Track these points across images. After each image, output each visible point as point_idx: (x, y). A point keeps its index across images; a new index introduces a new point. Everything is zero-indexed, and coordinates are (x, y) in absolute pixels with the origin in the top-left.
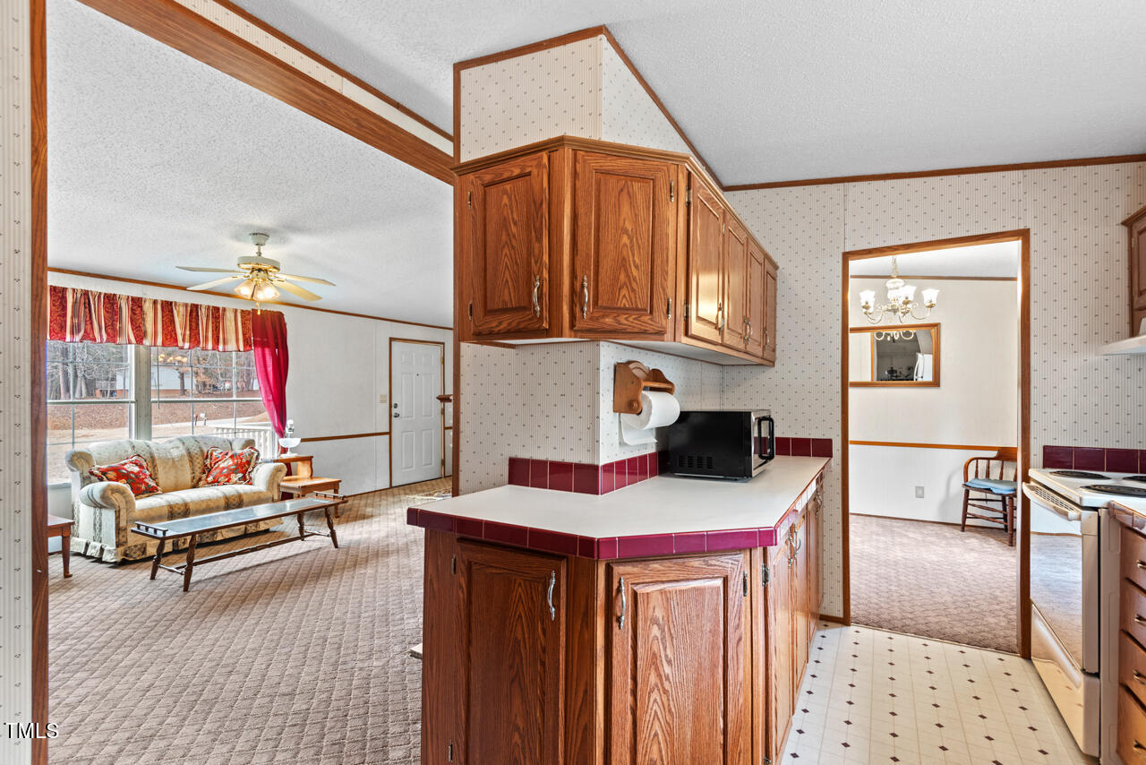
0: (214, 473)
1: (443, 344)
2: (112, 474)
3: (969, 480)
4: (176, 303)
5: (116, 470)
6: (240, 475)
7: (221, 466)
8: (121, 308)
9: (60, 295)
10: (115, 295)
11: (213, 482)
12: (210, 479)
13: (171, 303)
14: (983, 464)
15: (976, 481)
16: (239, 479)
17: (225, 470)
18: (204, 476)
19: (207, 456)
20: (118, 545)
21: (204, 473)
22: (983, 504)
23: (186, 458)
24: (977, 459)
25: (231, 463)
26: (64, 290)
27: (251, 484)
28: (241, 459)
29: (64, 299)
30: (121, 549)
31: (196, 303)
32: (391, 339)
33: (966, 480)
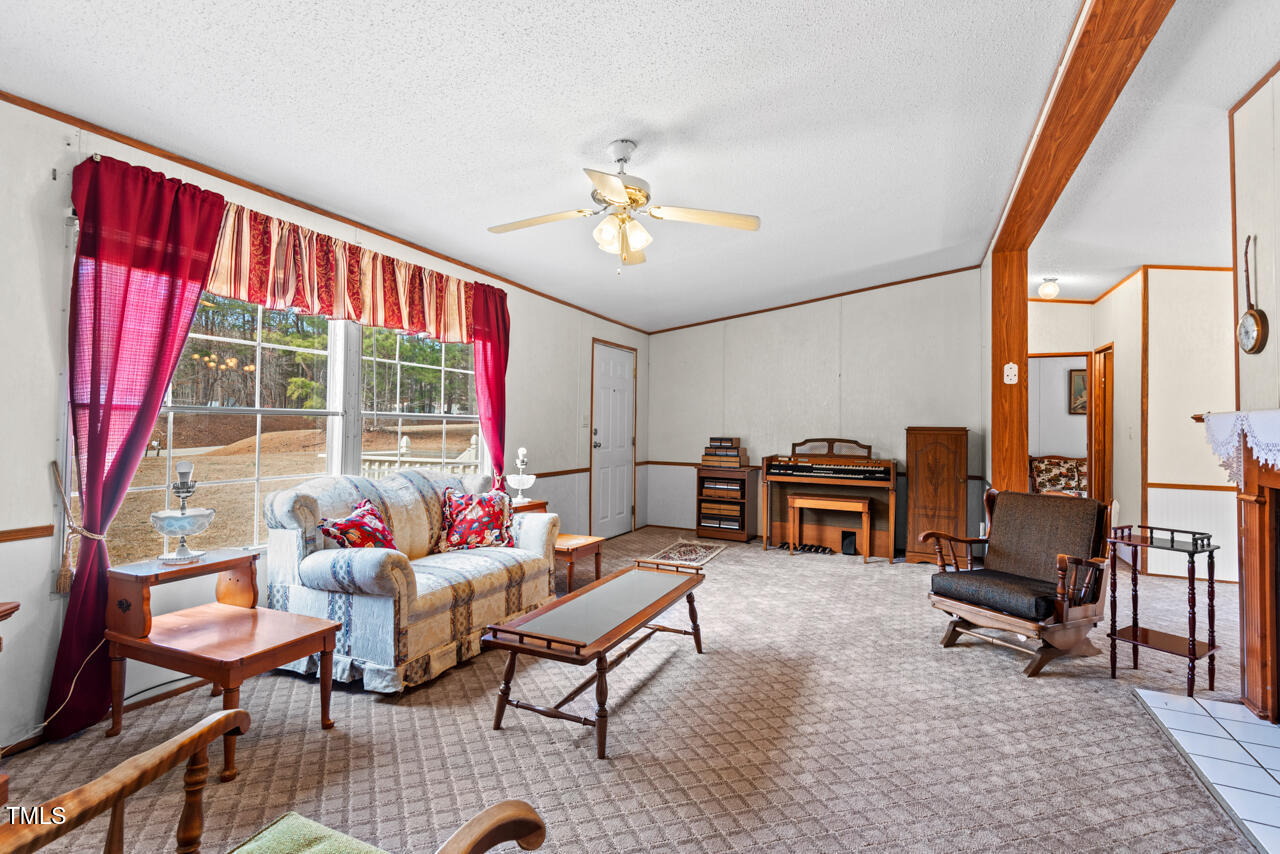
0: (461, 528)
1: (635, 350)
2: (354, 534)
4: (398, 261)
5: (358, 525)
6: (496, 532)
7: (469, 517)
8: (336, 260)
9: (261, 227)
10: (330, 238)
11: (459, 544)
12: (455, 538)
13: (393, 260)
16: (497, 538)
17: (476, 525)
18: (444, 534)
19: (445, 502)
20: (398, 660)
21: (444, 529)
23: (422, 506)
25: (481, 513)
26: (268, 219)
27: (512, 546)
28: (493, 507)
29: (267, 233)
30: (402, 669)
31: (419, 265)
32: (595, 340)
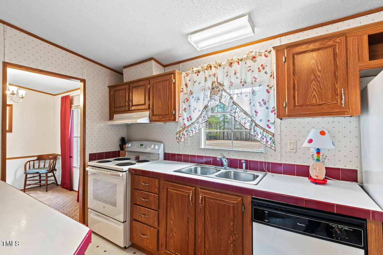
3: (27, 170)
14: (32, 163)
15: (30, 170)
22: (33, 179)
24: (29, 161)
33: (25, 170)
